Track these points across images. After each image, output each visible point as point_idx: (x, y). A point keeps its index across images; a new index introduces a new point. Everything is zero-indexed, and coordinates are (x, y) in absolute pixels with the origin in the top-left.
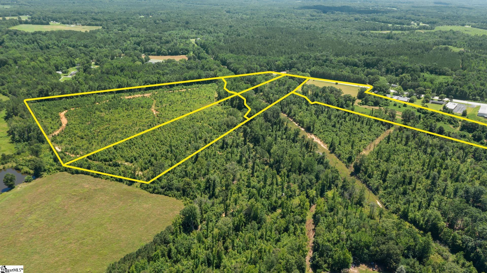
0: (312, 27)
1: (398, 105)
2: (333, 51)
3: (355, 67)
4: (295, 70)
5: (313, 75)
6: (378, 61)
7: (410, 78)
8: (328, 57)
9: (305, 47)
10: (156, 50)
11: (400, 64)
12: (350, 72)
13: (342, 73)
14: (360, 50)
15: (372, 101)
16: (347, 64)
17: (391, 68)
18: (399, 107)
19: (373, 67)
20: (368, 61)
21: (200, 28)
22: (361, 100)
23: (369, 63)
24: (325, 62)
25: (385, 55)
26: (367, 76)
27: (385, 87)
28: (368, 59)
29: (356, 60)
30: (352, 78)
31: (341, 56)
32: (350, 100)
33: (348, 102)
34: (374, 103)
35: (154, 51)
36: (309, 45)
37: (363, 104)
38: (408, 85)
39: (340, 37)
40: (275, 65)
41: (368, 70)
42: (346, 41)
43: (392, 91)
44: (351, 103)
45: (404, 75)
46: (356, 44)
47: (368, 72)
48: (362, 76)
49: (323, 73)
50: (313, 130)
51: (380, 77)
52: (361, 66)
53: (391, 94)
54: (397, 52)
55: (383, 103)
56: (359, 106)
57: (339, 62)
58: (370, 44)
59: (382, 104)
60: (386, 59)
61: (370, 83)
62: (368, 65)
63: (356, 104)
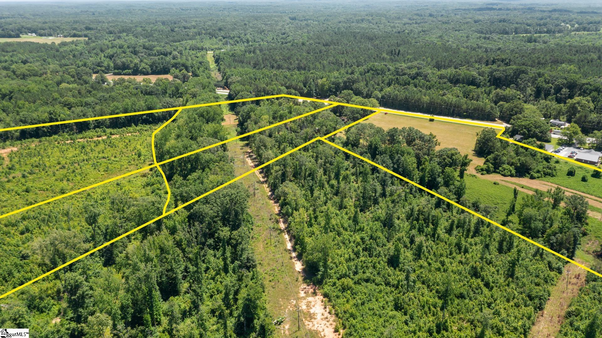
0: (407, 31)
1: (579, 174)
2: (432, 60)
3: (471, 87)
4: (349, 94)
5: (385, 102)
6: (518, 73)
7: (592, 105)
8: (420, 71)
9: (384, 55)
10: (132, 65)
11: (566, 79)
12: (461, 95)
13: (445, 97)
14: (482, 57)
15: (512, 164)
16: (455, 81)
17: (546, 86)
18: (584, 179)
19: (508, 86)
20: (497, 74)
21: (232, 36)
22: (483, 160)
23: (499, 78)
24: (414, 78)
25: (529, 63)
26: (496, 103)
27: (540, 127)
28: (498, 70)
29: (475, 73)
30: (464, 107)
31: (445, 67)
32: (453, 164)
33: (448, 169)
34: (516, 168)
35: (128, 68)
36: (391, 53)
37: (488, 171)
38: (590, 122)
39: (448, 41)
40: (317, 85)
41: (498, 90)
42: (457, 46)
43: (555, 137)
44: (457, 174)
45: (577, 99)
46: (474, 49)
47: (497, 94)
48: (486, 103)
49: (406, 98)
50: (323, 277)
51: (526, 106)
52: (485, 85)
53: (554, 142)
54: (552, 58)
55: (540, 168)
56: (479, 175)
57: (441, 77)
58: (499, 49)
59: (538, 172)
60: (533, 72)
61: (505, 118)
62: (497, 82)
63: (470, 170)
